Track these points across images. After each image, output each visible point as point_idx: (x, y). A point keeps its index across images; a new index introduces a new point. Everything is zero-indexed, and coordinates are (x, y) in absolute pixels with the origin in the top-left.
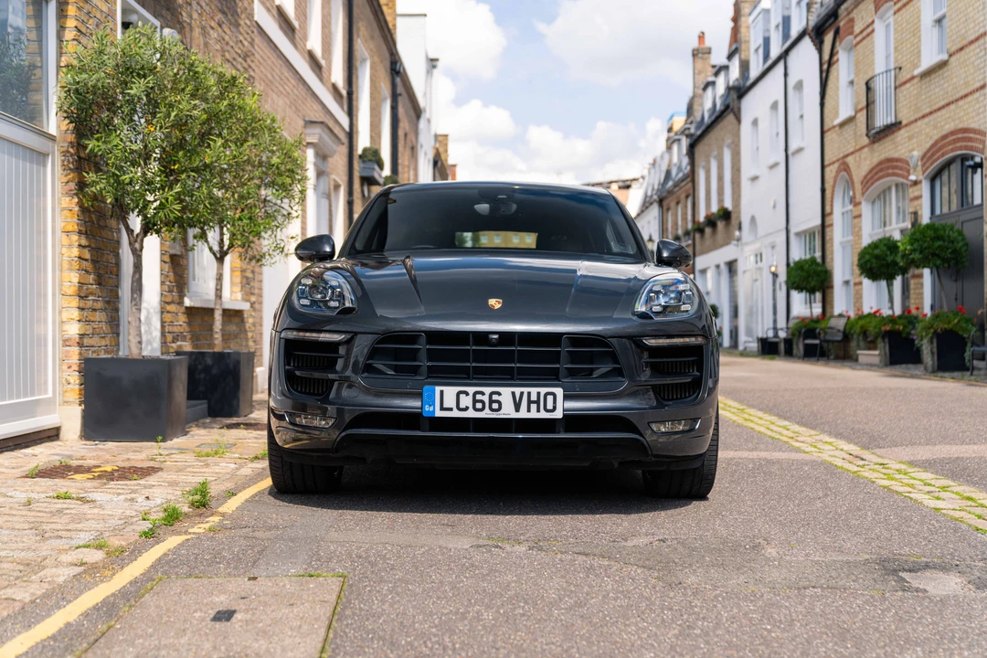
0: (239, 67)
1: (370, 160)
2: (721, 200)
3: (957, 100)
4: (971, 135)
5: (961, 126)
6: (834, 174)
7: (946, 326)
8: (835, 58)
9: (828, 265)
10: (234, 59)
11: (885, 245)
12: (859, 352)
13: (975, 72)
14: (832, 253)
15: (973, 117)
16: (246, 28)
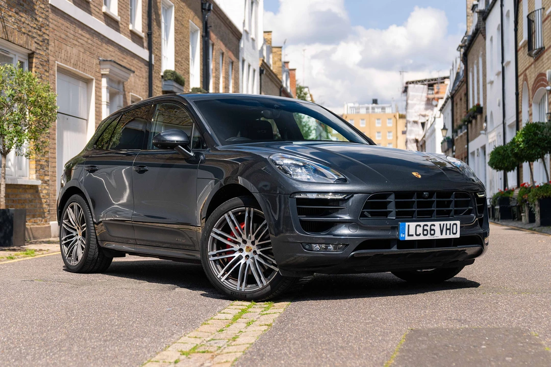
0: (34, 35)
1: (170, 79)
6: (522, 82)
10: (30, 31)
16: (40, 10)
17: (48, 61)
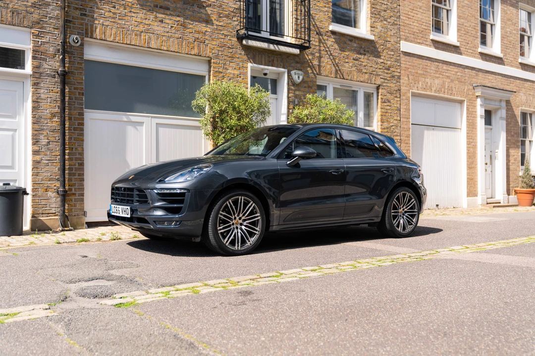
10: (373, 71)
16: (389, 56)
17: (400, 90)
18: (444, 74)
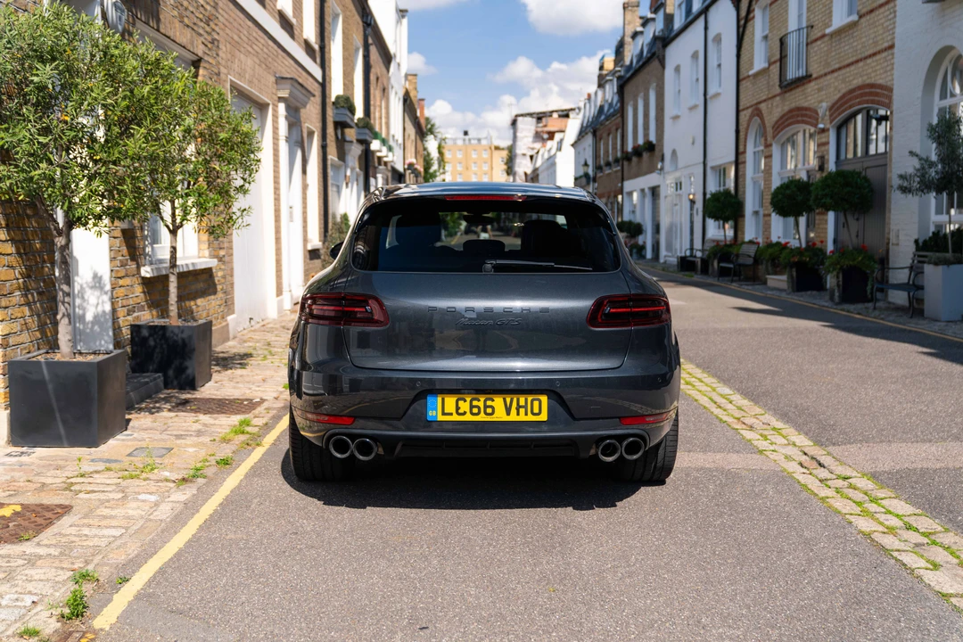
0: (201, 31)
1: (343, 107)
2: (646, 135)
3: (866, 58)
4: (878, 91)
5: (868, 81)
6: (747, 118)
7: (851, 263)
8: (751, 15)
9: (740, 196)
10: (195, 24)
11: (795, 186)
12: (768, 276)
13: (884, 33)
14: (744, 188)
15: (880, 74)
17: (219, 73)
18: (255, 47)
